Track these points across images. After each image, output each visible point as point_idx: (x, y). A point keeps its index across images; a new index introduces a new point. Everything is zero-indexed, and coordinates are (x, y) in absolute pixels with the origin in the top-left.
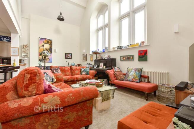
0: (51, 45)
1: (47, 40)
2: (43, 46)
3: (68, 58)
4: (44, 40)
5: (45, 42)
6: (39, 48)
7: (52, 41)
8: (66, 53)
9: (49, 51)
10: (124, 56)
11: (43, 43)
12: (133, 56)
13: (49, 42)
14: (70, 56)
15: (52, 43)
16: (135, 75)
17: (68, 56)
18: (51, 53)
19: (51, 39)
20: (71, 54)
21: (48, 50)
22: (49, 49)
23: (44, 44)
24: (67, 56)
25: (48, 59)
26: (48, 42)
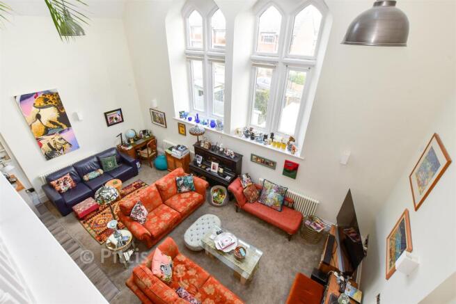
0: (59, 106)
1: (40, 96)
2: (38, 117)
3: (115, 121)
4: (33, 100)
5: (37, 105)
6: (31, 125)
7: (57, 93)
8: (105, 114)
9: (61, 124)
10: (258, 157)
11: (34, 109)
12: (274, 163)
13: (51, 99)
14: (118, 117)
15: (59, 99)
16: (276, 199)
17: (113, 118)
18: (69, 125)
19: (51, 88)
20: (120, 110)
21: (58, 122)
22: (58, 119)
23: (38, 110)
24: (111, 118)
25: (67, 144)
26: (46, 100)
